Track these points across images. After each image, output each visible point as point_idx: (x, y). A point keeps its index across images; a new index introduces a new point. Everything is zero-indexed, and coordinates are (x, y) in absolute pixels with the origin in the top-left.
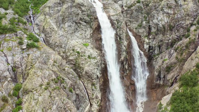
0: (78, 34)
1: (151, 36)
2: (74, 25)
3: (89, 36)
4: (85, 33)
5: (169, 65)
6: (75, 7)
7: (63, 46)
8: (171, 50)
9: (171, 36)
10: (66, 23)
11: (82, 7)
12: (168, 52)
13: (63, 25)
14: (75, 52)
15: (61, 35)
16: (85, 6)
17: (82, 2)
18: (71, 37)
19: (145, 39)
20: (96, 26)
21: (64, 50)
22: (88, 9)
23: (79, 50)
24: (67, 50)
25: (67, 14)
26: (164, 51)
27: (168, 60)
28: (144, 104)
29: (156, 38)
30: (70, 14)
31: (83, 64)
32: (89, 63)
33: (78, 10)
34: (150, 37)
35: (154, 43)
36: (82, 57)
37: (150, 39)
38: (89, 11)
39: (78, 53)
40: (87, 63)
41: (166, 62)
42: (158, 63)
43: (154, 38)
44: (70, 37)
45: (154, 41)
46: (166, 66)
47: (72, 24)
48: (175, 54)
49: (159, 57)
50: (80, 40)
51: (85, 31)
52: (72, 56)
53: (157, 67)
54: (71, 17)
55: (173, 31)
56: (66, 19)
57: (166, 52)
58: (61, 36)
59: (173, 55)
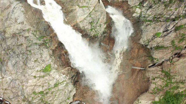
0: (31, 64)
1: (147, 3)
2: (21, 59)
3: (48, 57)
4: (41, 57)
5: (160, 46)
6: (10, 39)
7: (20, 93)
8: (169, 25)
9: (177, 10)
10: (8, 64)
11: (22, 34)
12: (165, 26)
13: (5, 68)
14: (37, 94)
15: (9, 81)
16: (28, 30)
17: (19, 28)
18: (24, 76)
19: (135, 10)
20: (56, 46)
21: (22, 97)
22: (35, 31)
23: (41, 89)
24: (27, 96)
25: (3, 52)
26: (160, 21)
27: (161, 39)
28: (123, 55)
29: (154, 9)
30: (8, 50)
31: (50, 101)
32: (57, 95)
33: (18, 39)
34: (145, 5)
35: (149, 12)
36: (48, 95)
37: (144, 7)
38: (38, 33)
39: (41, 93)
40: (56, 96)
41: (159, 40)
42: (147, 31)
43: (151, 7)
44: (23, 78)
45: (149, 11)
46: (156, 45)
47: (17, 59)
48: (172, 35)
49: (150, 24)
50: (37, 68)
51: (41, 54)
52: (35, 98)
53: (145, 39)
54: (11, 53)
55: (183, 3)
56: (5, 59)
57: (162, 26)
58: (10, 83)
59: (170, 35)
